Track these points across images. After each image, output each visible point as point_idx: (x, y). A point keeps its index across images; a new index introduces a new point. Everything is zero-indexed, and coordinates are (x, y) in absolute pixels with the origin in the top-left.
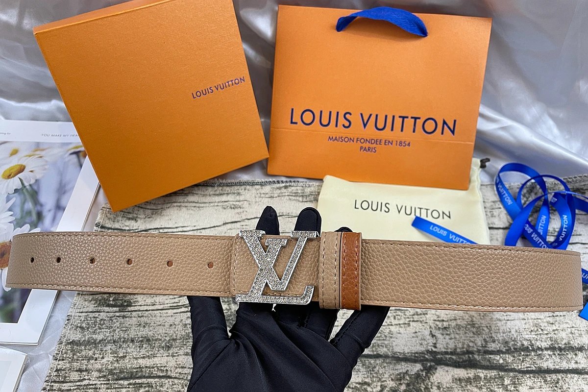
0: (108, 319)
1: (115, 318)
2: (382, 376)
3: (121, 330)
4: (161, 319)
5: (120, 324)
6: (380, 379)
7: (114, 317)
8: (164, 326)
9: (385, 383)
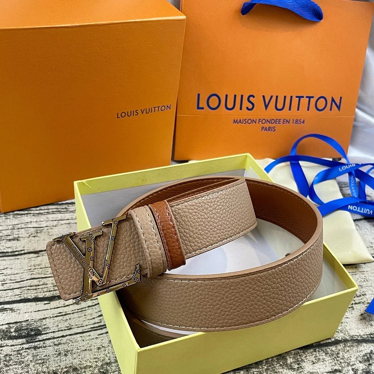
0: (16, 353)
1: (24, 350)
2: (349, 360)
3: (37, 364)
4: (84, 343)
5: (33, 356)
6: (349, 364)
7: (22, 350)
8: (91, 350)
9: (355, 366)
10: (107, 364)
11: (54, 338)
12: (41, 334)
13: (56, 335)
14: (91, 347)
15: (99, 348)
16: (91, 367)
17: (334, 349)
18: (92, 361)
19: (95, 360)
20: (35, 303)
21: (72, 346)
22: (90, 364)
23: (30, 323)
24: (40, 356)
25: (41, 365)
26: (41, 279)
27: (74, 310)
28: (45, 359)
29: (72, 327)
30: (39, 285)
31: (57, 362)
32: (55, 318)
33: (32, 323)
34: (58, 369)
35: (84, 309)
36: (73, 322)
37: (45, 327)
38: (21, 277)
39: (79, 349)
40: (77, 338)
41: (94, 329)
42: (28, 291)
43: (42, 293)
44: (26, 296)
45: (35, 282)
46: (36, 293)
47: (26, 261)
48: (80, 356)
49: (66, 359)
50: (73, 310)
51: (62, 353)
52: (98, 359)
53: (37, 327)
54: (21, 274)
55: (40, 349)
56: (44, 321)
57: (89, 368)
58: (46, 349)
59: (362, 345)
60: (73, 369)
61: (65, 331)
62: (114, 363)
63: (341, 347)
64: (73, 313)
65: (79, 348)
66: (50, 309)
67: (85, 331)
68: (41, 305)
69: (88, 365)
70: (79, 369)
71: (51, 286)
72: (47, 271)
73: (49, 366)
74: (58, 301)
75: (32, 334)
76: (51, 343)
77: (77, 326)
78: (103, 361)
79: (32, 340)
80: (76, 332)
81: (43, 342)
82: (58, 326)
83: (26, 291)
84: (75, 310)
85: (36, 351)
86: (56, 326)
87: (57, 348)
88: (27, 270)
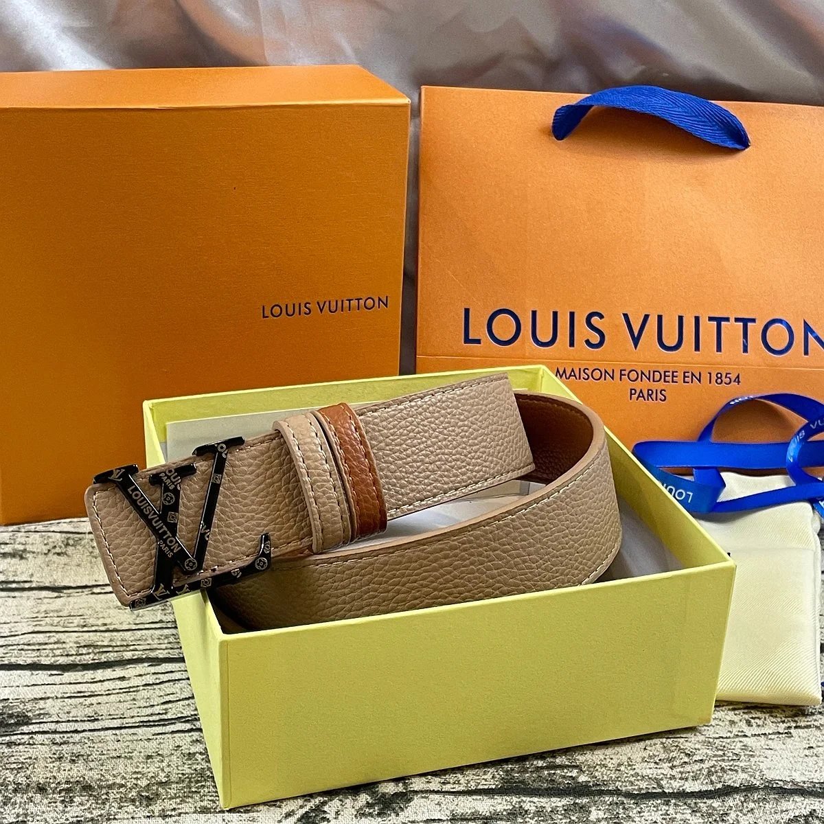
10: (161, 784)
11: (55, 732)
12: (27, 724)
13: (62, 727)
14: (131, 753)
15: (149, 757)
16: (122, 786)
17: (716, 803)
18: (128, 777)
19: (135, 776)
20: (30, 672)
21: (91, 749)
22: (123, 782)
23: (11, 705)
24: (16, 758)
25: (16, 772)
26: (54, 634)
27: (111, 689)
28: (26, 762)
29: (100, 718)
30: (46, 644)
31: (52, 770)
32: (66, 700)
33: (14, 704)
34: (50, 782)
35: (135, 689)
36: (103, 710)
37: (42, 712)
38: (13, 630)
39: (104, 754)
40: (106, 736)
41: (148, 724)
42: (22, 652)
43: (49, 658)
44: (13, 660)
45: (41, 638)
46: (38, 657)
47: (31, 603)
48: (104, 767)
49: (71, 768)
50: (109, 690)
51: (66, 758)
52: (143, 775)
53: (24, 713)
54: (12, 625)
55: (21, 747)
56: (42, 702)
57: (119, 788)
58: (34, 748)
59: (792, 799)
60: (82, 787)
61: (82, 724)
62: (177, 783)
63: (735, 803)
64: (109, 694)
65: (105, 752)
66: (61, 684)
67: (127, 725)
68: (42, 676)
69: (118, 784)
70: (96, 787)
71: (71, 647)
72: (70, 621)
73: (32, 776)
74: (80, 673)
75: (10, 722)
76: (45, 740)
77: (111, 717)
78: (153, 779)
79: (7, 732)
80: (107, 726)
81: (31, 736)
82: (68, 713)
83: (16, 652)
84: (114, 689)
85: (11, 750)
86: (65, 713)
87: (57, 749)
88: (28, 618)
